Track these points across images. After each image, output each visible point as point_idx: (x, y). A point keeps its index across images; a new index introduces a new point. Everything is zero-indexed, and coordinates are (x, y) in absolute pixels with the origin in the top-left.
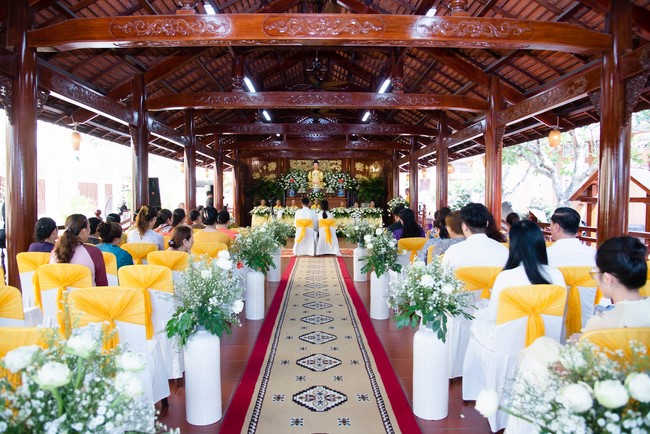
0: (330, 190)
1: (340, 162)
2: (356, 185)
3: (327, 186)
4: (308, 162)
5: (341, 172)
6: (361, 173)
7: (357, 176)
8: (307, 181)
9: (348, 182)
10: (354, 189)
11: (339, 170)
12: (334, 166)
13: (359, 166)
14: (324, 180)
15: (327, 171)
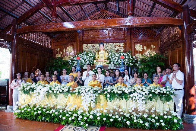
0: (111, 66)
1: (122, 44)
2: (137, 62)
3: (110, 63)
4: (96, 45)
5: (124, 52)
6: (140, 52)
7: (137, 55)
8: (94, 59)
9: (129, 59)
10: (134, 66)
11: (122, 50)
12: (117, 48)
13: (138, 47)
14: (109, 59)
15: (111, 52)
